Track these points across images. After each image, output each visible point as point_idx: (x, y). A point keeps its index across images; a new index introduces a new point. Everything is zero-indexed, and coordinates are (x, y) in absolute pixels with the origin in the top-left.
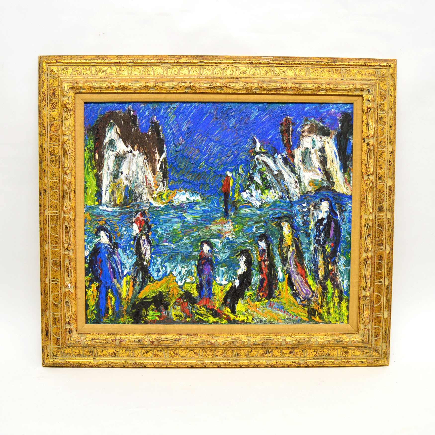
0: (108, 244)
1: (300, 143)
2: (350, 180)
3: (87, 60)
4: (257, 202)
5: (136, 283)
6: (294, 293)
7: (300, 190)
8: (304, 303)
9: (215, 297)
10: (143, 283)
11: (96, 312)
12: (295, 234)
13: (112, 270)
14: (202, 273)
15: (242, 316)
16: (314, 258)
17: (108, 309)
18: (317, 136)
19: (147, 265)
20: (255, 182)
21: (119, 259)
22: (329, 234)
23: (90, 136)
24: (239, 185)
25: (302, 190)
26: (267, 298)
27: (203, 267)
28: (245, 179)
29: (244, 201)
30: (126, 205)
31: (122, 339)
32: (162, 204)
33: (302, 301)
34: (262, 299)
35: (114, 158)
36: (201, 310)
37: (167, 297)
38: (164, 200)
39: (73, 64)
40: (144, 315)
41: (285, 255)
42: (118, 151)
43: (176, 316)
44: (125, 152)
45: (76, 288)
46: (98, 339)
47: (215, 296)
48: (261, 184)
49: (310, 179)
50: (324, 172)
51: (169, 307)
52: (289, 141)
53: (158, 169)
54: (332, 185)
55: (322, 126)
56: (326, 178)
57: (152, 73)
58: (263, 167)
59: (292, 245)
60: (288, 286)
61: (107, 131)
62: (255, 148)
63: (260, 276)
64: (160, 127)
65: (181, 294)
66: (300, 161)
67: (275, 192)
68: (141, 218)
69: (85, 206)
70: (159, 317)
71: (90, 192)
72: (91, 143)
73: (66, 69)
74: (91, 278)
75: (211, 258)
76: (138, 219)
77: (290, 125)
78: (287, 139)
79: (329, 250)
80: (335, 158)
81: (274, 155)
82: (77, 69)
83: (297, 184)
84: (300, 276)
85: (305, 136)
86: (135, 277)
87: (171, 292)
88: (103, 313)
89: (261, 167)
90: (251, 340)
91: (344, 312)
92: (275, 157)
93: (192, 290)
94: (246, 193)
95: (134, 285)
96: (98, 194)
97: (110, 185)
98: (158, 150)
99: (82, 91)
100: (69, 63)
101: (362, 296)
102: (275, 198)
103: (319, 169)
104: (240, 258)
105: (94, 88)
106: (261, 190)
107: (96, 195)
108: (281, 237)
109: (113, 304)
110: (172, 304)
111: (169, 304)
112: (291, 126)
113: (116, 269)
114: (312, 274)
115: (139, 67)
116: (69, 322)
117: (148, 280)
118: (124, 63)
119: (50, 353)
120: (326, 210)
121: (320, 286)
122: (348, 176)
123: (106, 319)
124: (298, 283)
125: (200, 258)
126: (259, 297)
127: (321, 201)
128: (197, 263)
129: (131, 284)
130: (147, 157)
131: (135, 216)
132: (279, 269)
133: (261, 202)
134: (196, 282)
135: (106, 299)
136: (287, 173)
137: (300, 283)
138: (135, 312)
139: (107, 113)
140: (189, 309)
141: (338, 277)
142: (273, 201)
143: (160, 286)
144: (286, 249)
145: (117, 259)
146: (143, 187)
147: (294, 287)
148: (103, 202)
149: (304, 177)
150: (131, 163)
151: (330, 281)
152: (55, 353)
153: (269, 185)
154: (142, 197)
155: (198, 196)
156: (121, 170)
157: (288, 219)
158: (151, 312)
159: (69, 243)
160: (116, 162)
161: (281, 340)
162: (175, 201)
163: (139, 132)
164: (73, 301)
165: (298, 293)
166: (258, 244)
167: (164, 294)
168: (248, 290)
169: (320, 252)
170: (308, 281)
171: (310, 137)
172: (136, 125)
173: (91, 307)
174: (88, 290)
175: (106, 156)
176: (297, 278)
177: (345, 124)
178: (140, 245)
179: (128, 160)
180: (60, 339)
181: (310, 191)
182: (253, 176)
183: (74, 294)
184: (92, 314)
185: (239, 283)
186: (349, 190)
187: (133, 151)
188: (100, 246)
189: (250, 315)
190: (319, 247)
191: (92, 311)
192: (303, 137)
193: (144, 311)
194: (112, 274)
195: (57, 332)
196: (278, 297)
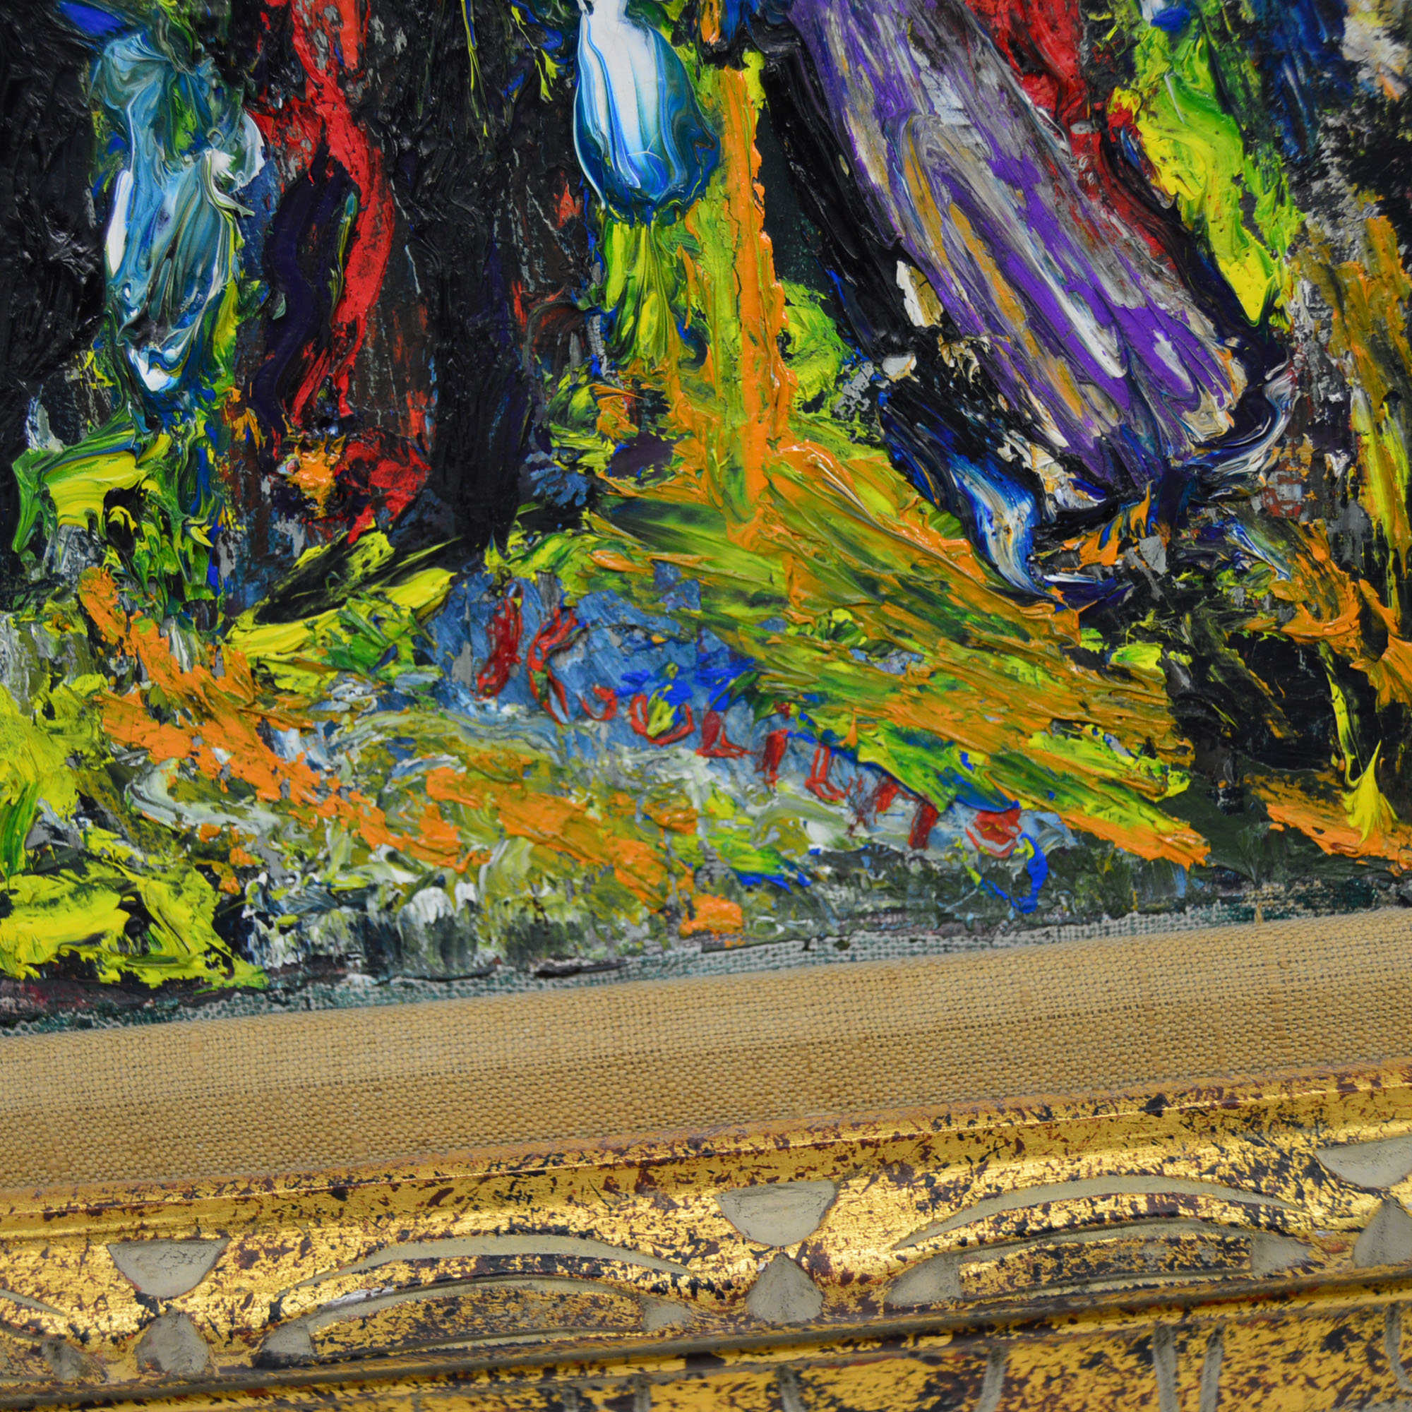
6: (901, 391)
8: (1098, 553)
15: (45, 886)
26: (424, 532)
33: (1071, 523)
34: (336, 560)
60: (783, 267)
63: (253, 137)
84: (996, 72)
90: (199, 1304)
121: (1382, 228)
126: (290, 528)
137: (997, 197)
147: (903, 275)
161: (741, 1265)
165: (990, 381)
168: (65, 429)
170: (1153, 140)
176: (947, 101)
189: (173, 857)
196: (627, 486)
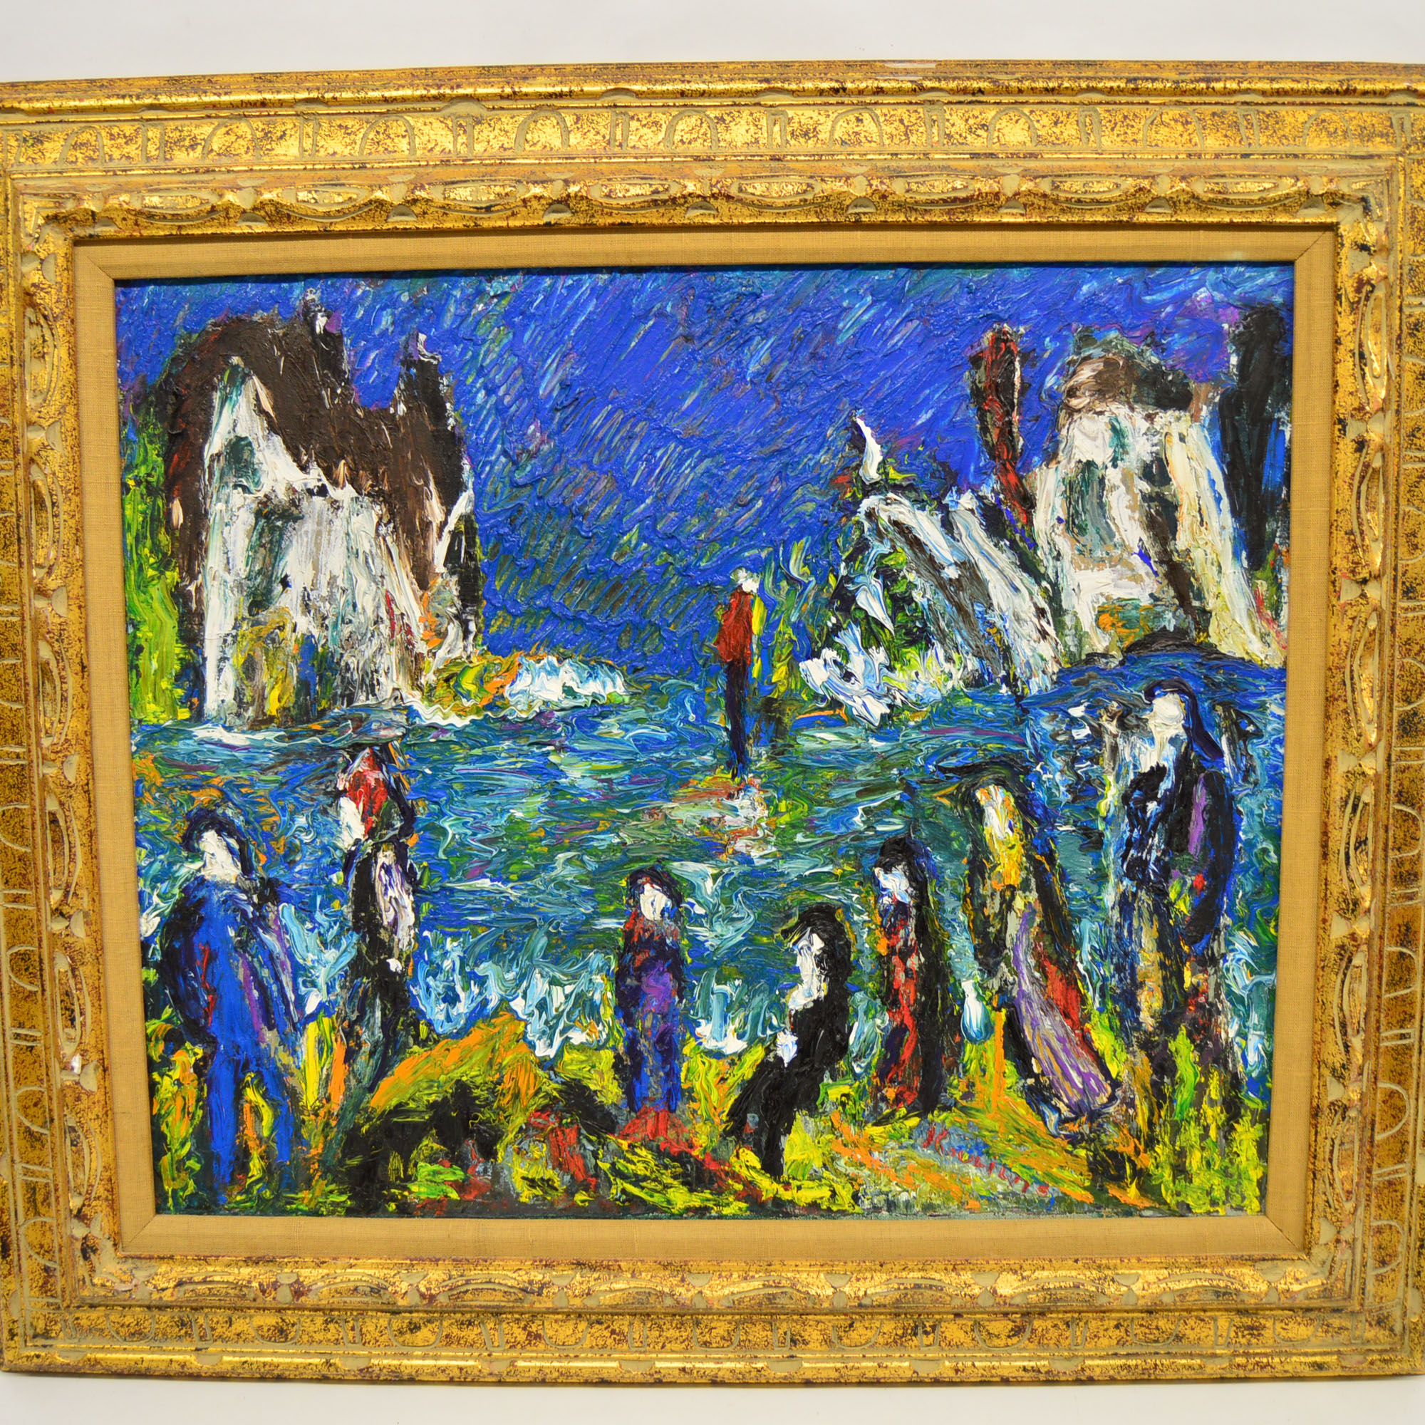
0: (237, 886)
1: (1057, 443)
2: (1279, 602)
3: (123, 97)
4: (870, 701)
5: (360, 1046)
6: (1030, 1087)
8: (1073, 1128)
9: (693, 1105)
10: (386, 1048)
11: (194, 1164)
12: (1039, 836)
13: (256, 993)
14: (636, 1005)
15: (811, 1184)
16: (1119, 937)
17: (247, 1154)
18: (1132, 409)
19: (403, 974)
20: (859, 615)
21: (283, 946)
22: (1185, 835)
23: (146, 425)
24: (790, 631)
25: (1065, 645)
26: (914, 1109)
27: (639, 978)
28: (815, 601)
29: (815, 696)
30: (308, 722)
31: (301, 1284)
32: (462, 713)
33: (1067, 1120)
34: (893, 1114)
35: (252, 520)
36: (635, 1159)
37: (488, 1104)
38: (468, 696)
39: (65, 118)
40: (398, 1178)
41: (991, 930)
42: (266, 489)
43: (532, 1183)
44: (295, 491)
45: (105, 1070)
46: (204, 1281)
47: (694, 1100)
48: (889, 624)
49: (1102, 600)
50: (1162, 570)
51: (500, 1147)
52: (1011, 432)
53: (439, 566)
54: (1197, 623)
55: (1156, 367)
56: (1172, 593)
57: (403, 144)
58: (893, 547)
59: (1025, 886)
60: (1006, 1057)
61: (216, 402)
62: (859, 466)
63: (887, 1017)
64: (445, 381)
65: (547, 1095)
66: (1060, 520)
67: (949, 659)
68: (373, 777)
69: (132, 725)
70: (460, 1186)
71: (155, 665)
72: (153, 455)
73: (38, 140)
74: (169, 1026)
75: (675, 943)
76: (359, 779)
77: (1012, 362)
78: (999, 424)
79: (1183, 907)
80: (1212, 504)
81: (944, 496)
82: (85, 137)
83: (1044, 623)
84: (1059, 1017)
85: (1079, 411)
86: (352, 1025)
87: (507, 1084)
88: (225, 1169)
89: (885, 549)
90: (847, 1289)
91: (1244, 1164)
92: (947, 506)
93: (596, 1076)
94: (821, 661)
95: (350, 1056)
96: (187, 676)
97: (235, 637)
98: (436, 484)
99: (100, 230)
100: (50, 111)
101: (1326, 1103)
102: (950, 685)
103: (1140, 554)
104: (801, 944)
105: (151, 216)
106: (888, 649)
107: (178, 679)
108: (975, 852)
109: (266, 1133)
110: (511, 1136)
111: (498, 1136)
112: (1017, 365)
113: (274, 988)
114: (1110, 1005)
115: (349, 122)
116: (80, 1211)
117: (408, 1033)
118: (281, 103)
119: (20, 1324)
120: (1172, 732)
121: (1146, 1059)
122: (1270, 585)
123: (240, 1193)
124: (1049, 1045)
125: (626, 944)
126: (883, 1105)
127: (1150, 695)
128: (614, 966)
129: (339, 1051)
130: (391, 511)
131: (348, 764)
132: (968, 987)
133: (887, 700)
134: (611, 1043)
135: (238, 1111)
136: (1001, 572)
137: (1056, 1045)
138: (358, 1167)
139: (215, 325)
140: (584, 1157)
141: (1221, 1018)
142: (938, 696)
143: (461, 1061)
144: (998, 900)
145: (277, 948)
146: (375, 641)
147: (1033, 1061)
148: (211, 706)
149: (1077, 590)
150: (324, 541)
151: (1189, 1035)
152: (41, 1325)
153: (924, 629)
154: (372, 686)
155: (613, 681)
156: (280, 573)
157: (1004, 773)
158: (425, 1169)
159: (68, 886)
160: (261, 535)
161: (976, 1291)
162: (513, 700)
163: (355, 406)
164: (94, 1125)
165: (1051, 1086)
166: (877, 883)
167: (477, 1092)
168: (833, 1078)
169: (1146, 915)
170: (1094, 1035)
171: (1101, 413)
172: (339, 373)
173: (177, 1146)
174: (162, 1075)
175: (216, 509)
176: (1047, 1023)
177: (1257, 354)
178: (373, 887)
179: (309, 526)
180: (58, 1274)
181: (1100, 649)
182: (851, 587)
183: (99, 1096)
184: (183, 1175)
185: (795, 1048)
186: (1274, 645)
187: (329, 487)
188: (202, 893)
189: (844, 1180)
190: (1142, 894)
191: (181, 1162)
192: (1071, 415)
193: (395, 1162)
194: (257, 1011)
195: (46, 1242)
196: (964, 1103)
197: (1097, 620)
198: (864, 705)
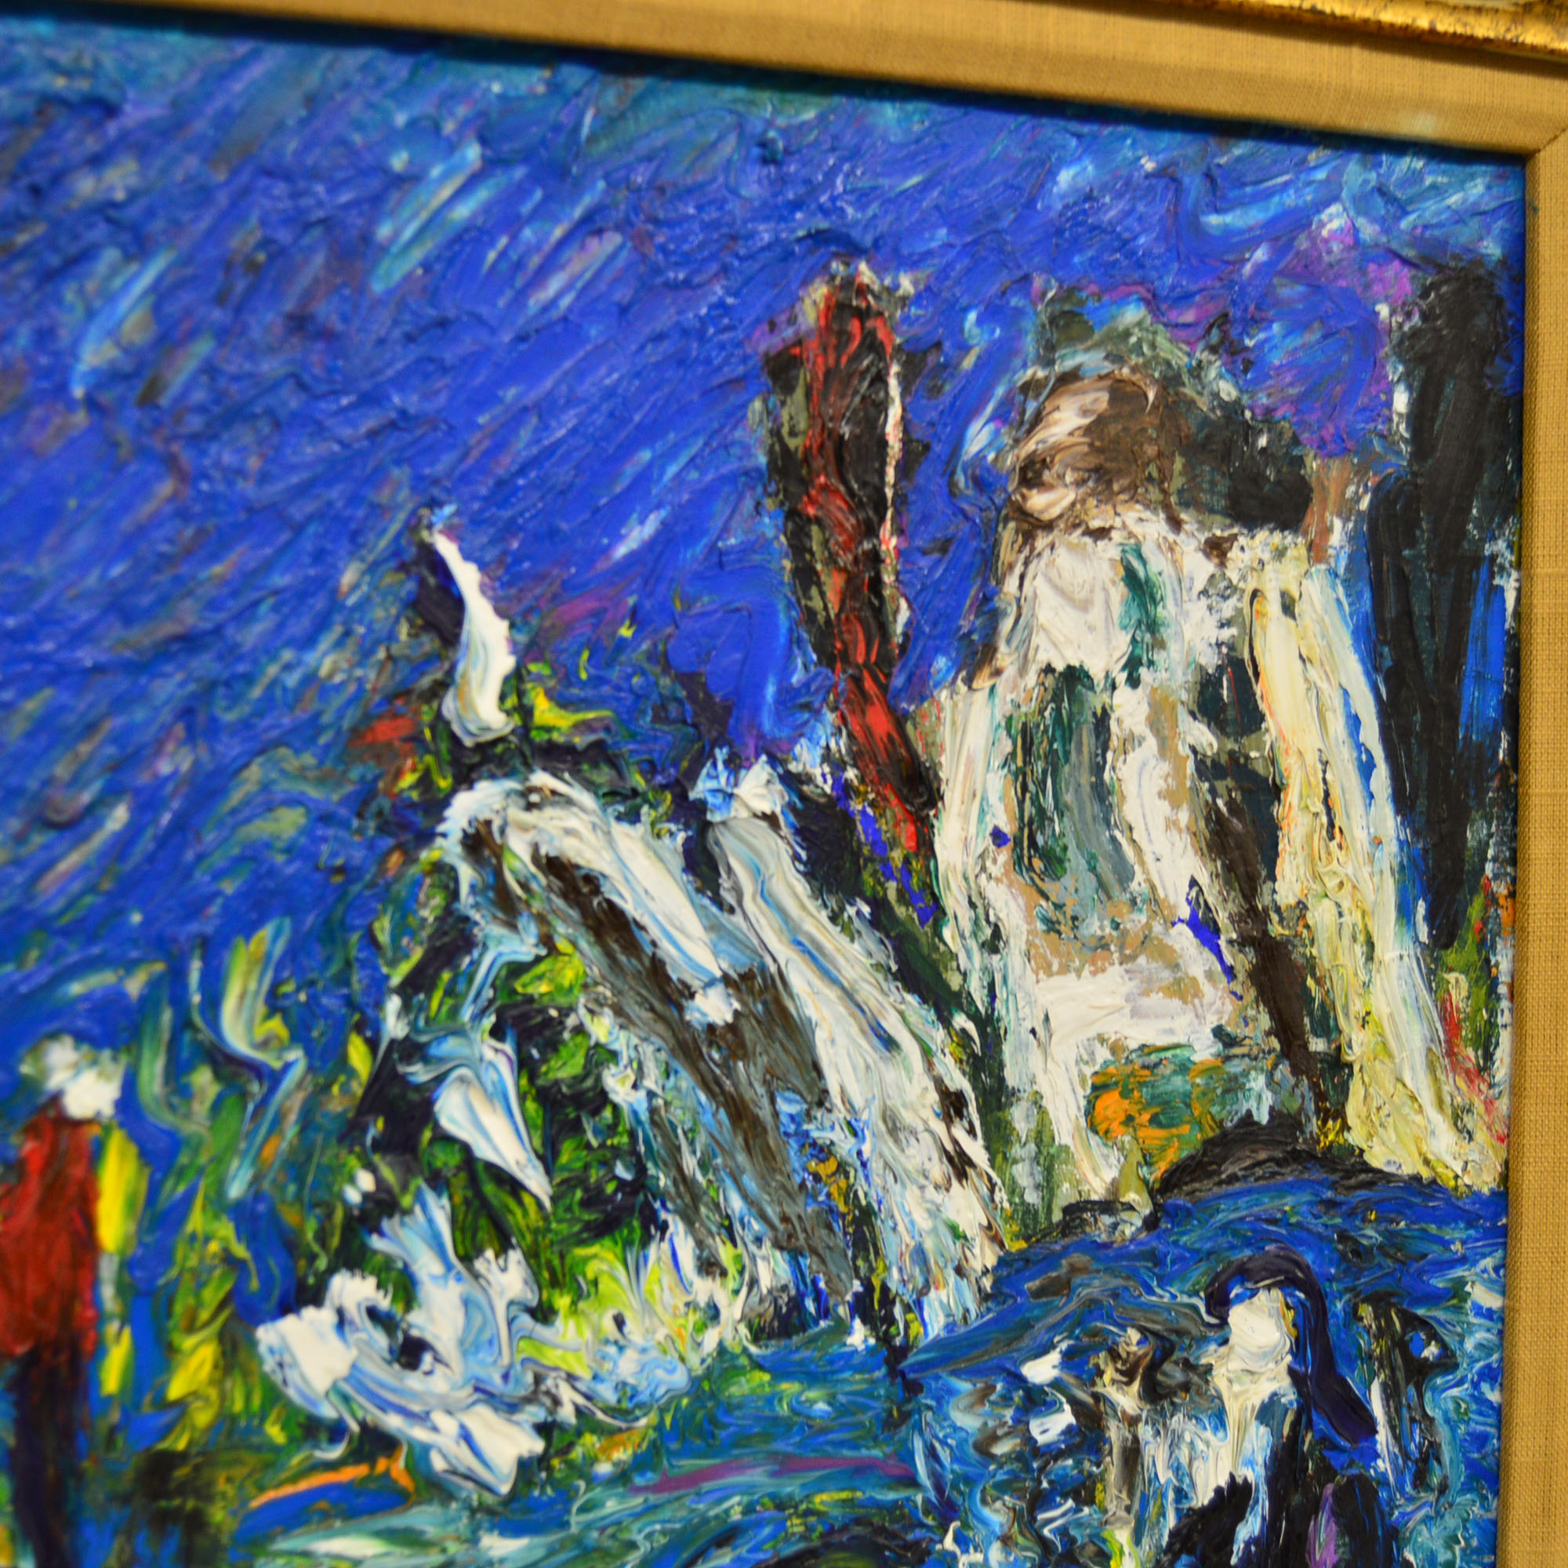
1: (994, 617)
2: (1491, 1024)
4: (484, 1422)
7: (1001, 1195)
18: (1176, 524)
20: (446, 1159)
24: (226, 1229)
25: (1013, 1189)
28: (307, 1121)
29: (311, 1429)
48: (536, 1182)
49: (1103, 1054)
50: (1242, 961)
52: (876, 584)
54: (1320, 1096)
55: (1232, 410)
56: (1265, 1021)
58: (547, 940)
62: (440, 688)
66: (998, 837)
67: (709, 1266)
77: (880, 379)
78: (845, 559)
80: (1353, 779)
81: (692, 775)
83: (959, 1132)
85: (1049, 526)
89: (522, 946)
92: (701, 807)
94: (326, 1315)
102: (711, 1340)
103: (1194, 924)
106: (532, 1256)
112: (893, 384)
120: (1261, 1392)
122: (1475, 983)
127: (1220, 1303)
133: (535, 1413)
136: (849, 995)
142: (679, 1378)
149: (1041, 1033)
153: (640, 1183)
171: (1102, 533)
177: (1449, 389)
181: (1097, 1189)
182: (419, 1073)
186: (1481, 1136)
192: (1029, 537)
197: (1089, 1111)
198: (466, 1437)
